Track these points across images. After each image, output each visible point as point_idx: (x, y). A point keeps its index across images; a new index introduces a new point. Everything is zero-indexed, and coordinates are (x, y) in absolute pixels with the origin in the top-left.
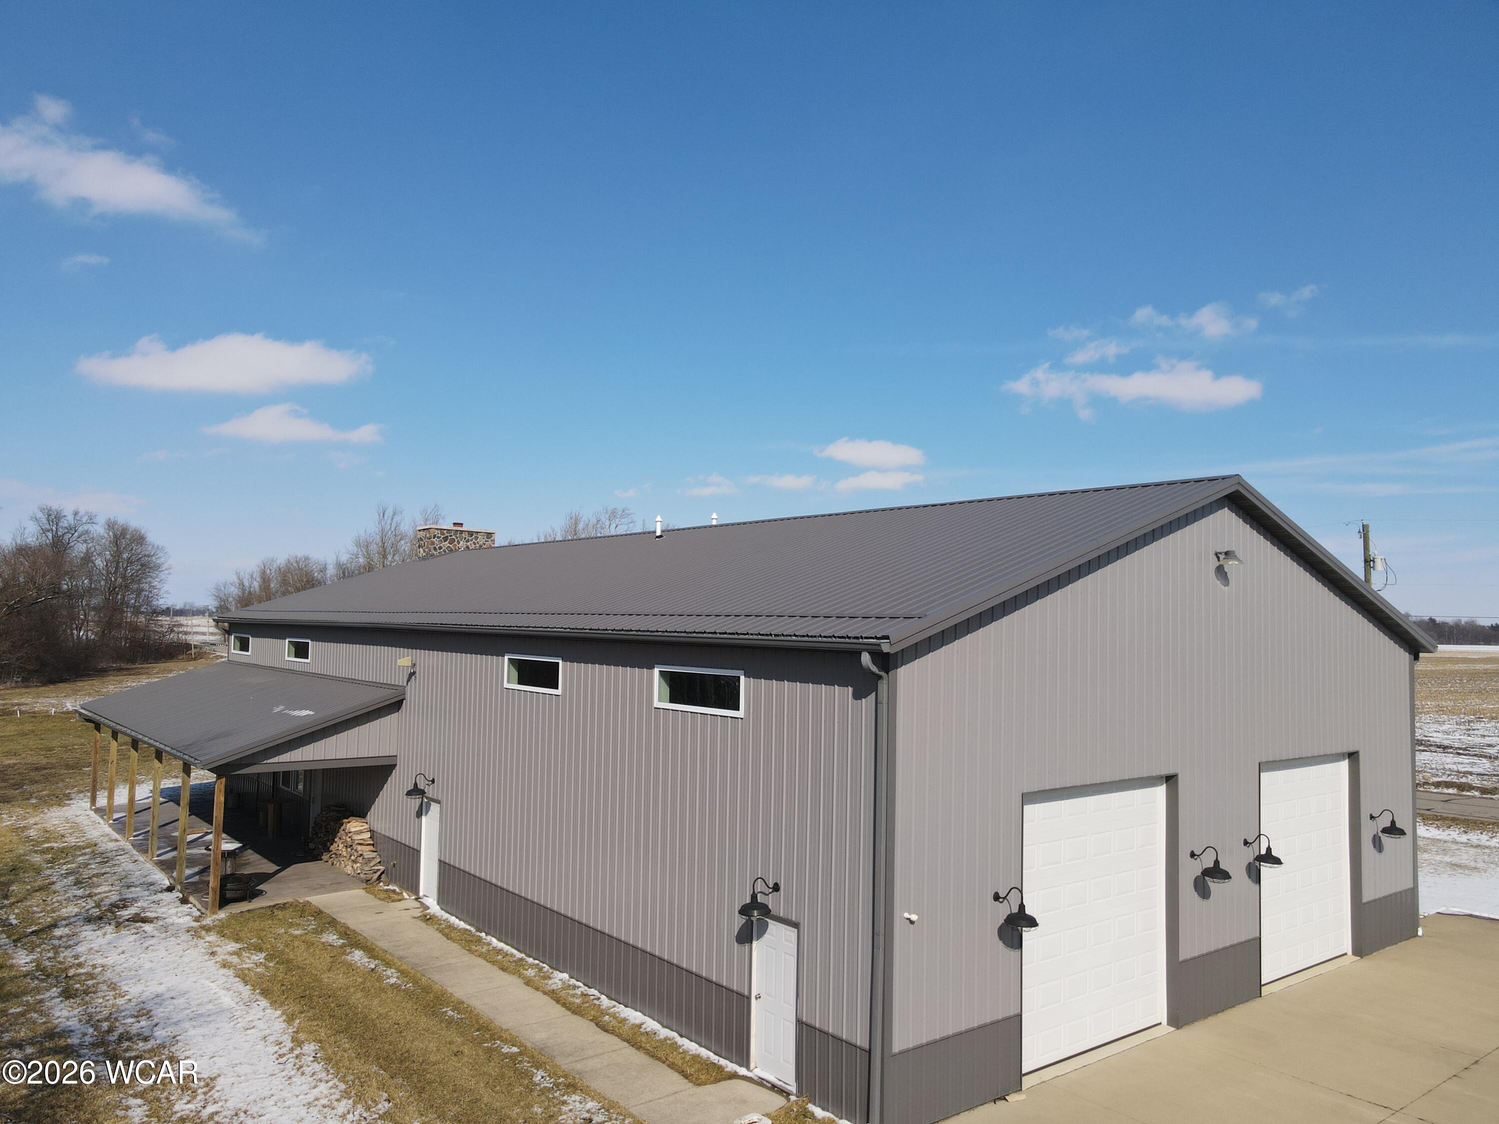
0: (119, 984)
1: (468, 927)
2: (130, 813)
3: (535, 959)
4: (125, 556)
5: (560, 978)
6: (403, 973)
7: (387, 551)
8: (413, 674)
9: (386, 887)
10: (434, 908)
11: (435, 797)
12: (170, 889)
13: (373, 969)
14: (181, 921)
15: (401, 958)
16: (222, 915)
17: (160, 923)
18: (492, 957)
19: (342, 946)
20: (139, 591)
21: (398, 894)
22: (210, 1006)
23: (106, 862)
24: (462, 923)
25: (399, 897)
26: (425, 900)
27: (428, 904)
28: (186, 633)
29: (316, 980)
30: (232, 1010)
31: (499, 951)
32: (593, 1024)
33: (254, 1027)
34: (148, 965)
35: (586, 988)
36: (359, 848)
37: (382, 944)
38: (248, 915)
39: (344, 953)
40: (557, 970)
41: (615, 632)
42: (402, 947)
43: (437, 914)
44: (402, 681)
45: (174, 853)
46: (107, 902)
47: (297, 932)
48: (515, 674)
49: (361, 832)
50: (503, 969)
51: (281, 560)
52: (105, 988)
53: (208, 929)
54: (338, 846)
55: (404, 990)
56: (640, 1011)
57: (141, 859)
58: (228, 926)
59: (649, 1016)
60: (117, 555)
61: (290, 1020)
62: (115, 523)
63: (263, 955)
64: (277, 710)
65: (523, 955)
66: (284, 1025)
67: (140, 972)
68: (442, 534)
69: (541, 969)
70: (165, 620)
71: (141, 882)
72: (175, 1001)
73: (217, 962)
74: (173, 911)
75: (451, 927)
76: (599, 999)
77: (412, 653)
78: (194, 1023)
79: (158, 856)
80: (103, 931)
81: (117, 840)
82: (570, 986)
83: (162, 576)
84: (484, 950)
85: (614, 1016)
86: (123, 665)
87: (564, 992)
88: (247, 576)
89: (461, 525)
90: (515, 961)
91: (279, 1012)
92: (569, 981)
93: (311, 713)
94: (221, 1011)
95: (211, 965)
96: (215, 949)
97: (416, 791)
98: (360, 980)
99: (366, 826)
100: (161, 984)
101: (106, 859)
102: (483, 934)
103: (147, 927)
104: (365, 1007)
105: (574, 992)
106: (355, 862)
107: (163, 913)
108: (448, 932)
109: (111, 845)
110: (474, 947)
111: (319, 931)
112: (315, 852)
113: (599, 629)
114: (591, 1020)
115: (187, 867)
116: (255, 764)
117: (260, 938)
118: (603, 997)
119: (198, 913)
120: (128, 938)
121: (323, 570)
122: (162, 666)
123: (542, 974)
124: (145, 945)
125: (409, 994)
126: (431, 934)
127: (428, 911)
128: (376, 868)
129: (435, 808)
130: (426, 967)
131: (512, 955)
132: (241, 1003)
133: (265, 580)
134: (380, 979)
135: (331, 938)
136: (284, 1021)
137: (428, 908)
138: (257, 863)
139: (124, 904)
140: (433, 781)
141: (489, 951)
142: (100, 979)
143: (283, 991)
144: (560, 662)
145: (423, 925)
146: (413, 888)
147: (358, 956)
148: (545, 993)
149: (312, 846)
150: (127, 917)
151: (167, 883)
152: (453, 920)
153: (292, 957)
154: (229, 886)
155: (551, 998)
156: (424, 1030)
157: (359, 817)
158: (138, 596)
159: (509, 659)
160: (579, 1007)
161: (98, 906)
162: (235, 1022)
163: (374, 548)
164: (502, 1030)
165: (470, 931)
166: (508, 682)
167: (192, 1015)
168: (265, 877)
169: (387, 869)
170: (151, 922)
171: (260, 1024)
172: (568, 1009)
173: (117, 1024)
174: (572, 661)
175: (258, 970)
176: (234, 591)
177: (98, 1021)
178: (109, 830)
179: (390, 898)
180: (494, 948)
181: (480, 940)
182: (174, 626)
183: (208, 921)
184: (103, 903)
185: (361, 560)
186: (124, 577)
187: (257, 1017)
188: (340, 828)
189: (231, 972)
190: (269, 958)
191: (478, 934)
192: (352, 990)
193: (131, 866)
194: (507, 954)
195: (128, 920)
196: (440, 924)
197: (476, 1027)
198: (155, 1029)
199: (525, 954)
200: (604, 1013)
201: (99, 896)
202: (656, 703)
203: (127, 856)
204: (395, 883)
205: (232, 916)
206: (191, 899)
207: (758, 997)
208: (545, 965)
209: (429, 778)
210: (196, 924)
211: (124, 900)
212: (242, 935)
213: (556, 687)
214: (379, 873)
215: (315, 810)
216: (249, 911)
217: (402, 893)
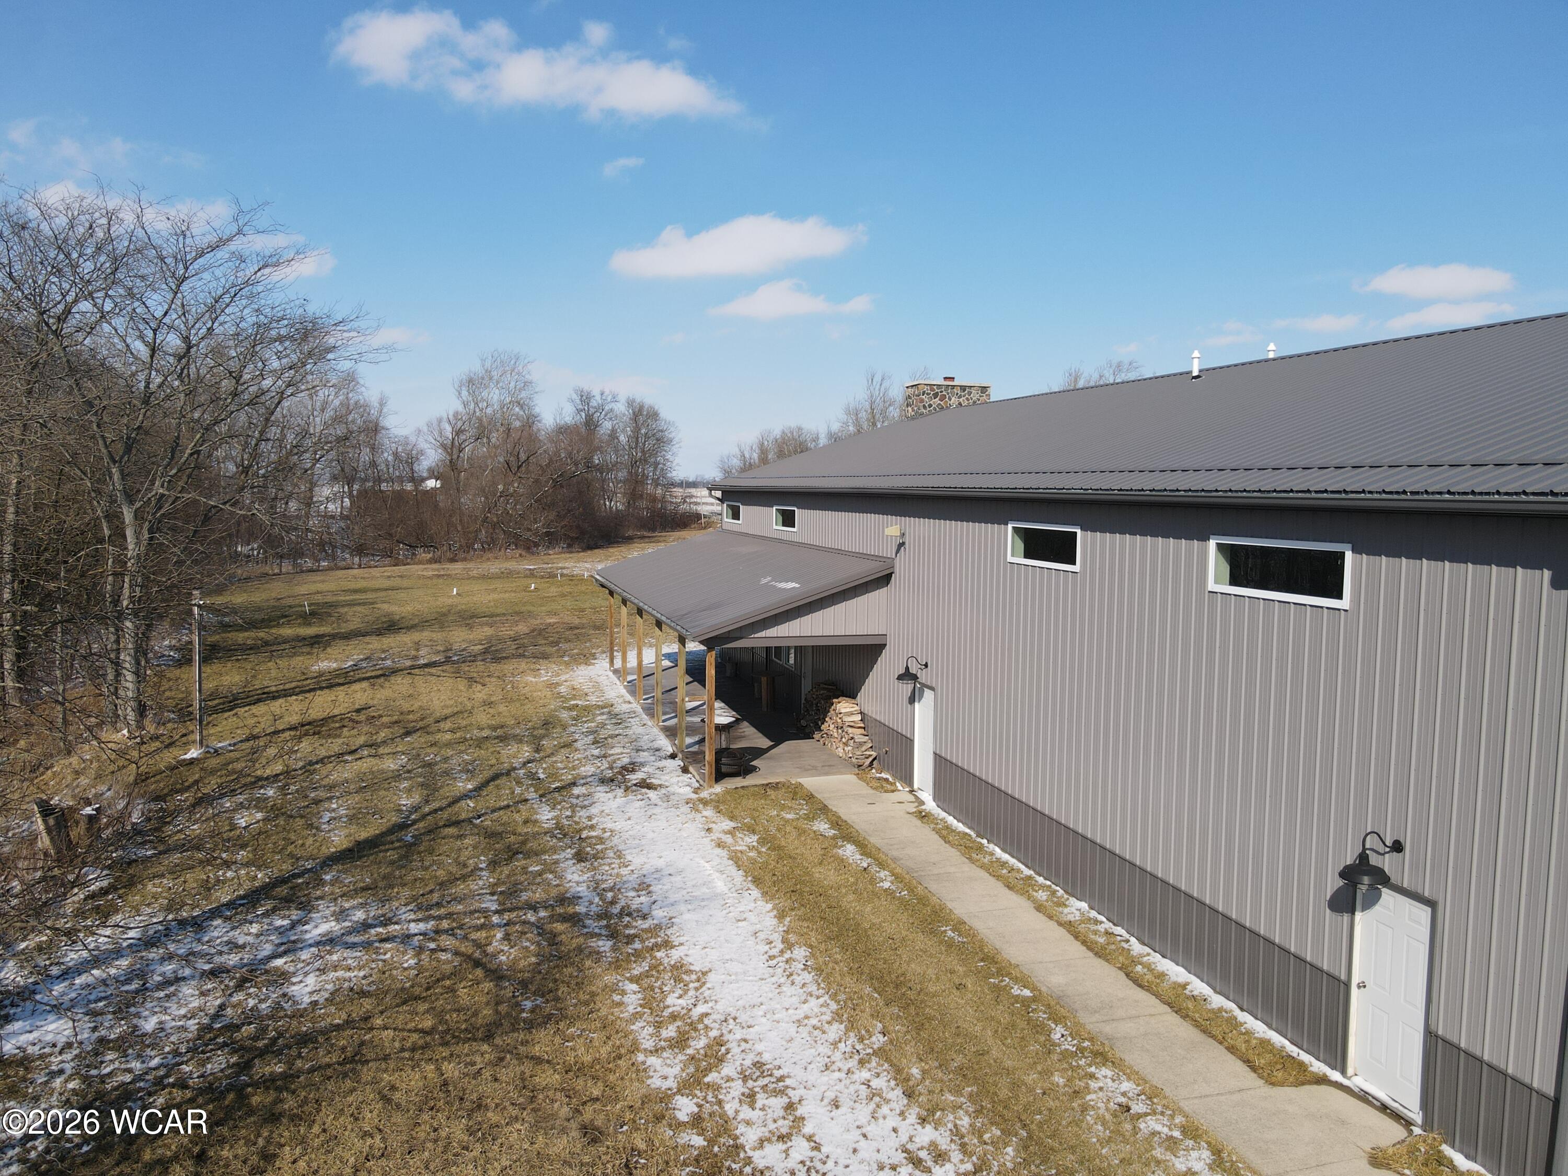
0: (624, 853)
1: (968, 831)
2: (639, 676)
3: (1046, 879)
4: (643, 431)
5: (1077, 907)
6: (897, 877)
7: (877, 417)
8: (902, 545)
9: (878, 775)
10: (930, 805)
11: (929, 683)
12: (673, 756)
13: (865, 869)
14: (682, 791)
15: (894, 860)
16: (718, 789)
17: (663, 791)
18: (994, 869)
19: (834, 838)
20: (656, 464)
21: (891, 784)
22: (704, 890)
23: (620, 724)
24: (960, 825)
25: (893, 788)
26: (919, 794)
27: (923, 798)
28: (696, 504)
29: (808, 874)
30: (725, 897)
31: (1004, 864)
32: (1122, 975)
33: (745, 919)
34: (650, 835)
35: (1111, 924)
36: (850, 730)
37: (874, 840)
38: (742, 792)
39: (836, 846)
40: (1073, 896)
41: (1154, 493)
42: (896, 846)
43: (933, 812)
44: (891, 553)
45: (675, 721)
46: (619, 764)
47: (790, 816)
48: (1020, 546)
49: (852, 714)
50: (1009, 887)
51: (777, 432)
52: (612, 855)
53: (705, 802)
54: (829, 726)
55: (899, 898)
56: (1183, 966)
57: (650, 723)
58: (724, 802)
59: (1195, 975)
60: (637, 430)
61: (781, 917)
62: (634, 401)
63: (756, 838)
64: (764, 581)
65: (1032, 872)
66: (775, 921)
67: (643, 842)
68: (932, 390)
69: (1054, 893)
70: (678, 492)
71: (648, 746)
72: (672, 878)
73: (712, 840)
74: (675, 780)
75: (948, 828)
76: (1128, 941)
77: (901, 521)
78: (690, 907)
79: (664, 721)
80: (614, 793)
81: (630, 703)
82: (1090, 919)
83: (674, 449)
84: (986, 860)
85: (1149, 967)
86: (646, 534)
87: (1083, 925)
88: (748, 448)
89: (952, 379)
90: (1022, 879)
91: (770, 906)
92: (1089, 912)
93: (797, 585)
94: (715, 896)
95: (707, 843)
96: (711, 826)
97: (907, 676)
98: (852, 880)
99: (857, 708)
100: (661, 857)
101: (618, 719)
102: (985, 841)
103: (652, 794)
104: (857, 913)
105: (1095, 927)
106: (846, 744)
107: (666, 781)
108: (945, 833)
109: (625, 707)
110: (974, 855)
111: (810, 818)
112: (807, 731)
113: (1132, 490)
114: (1120, 968)
115: (688, 735)
116: (742, 638)
117: (753, 818)
118: (1133, 940)
119: (697, 785)
120: (634, 805)
121: (816, 439)
122: (677, 534)
123: (1055, 899)
124: (649, 813)
125: (904, 904)
126: (926, 833)
127: (923, 807)
128: (868, 753)
129: (928, 694)
130: (923, 874)
131: (1019, 871)
132: (733, 890)
133: (763, 452)
134: (873, 881)
135: (822, 826)
136: (775, 917)
137: (922, 803)
138: (752, 737)
139: (631, 768)
140: (926, 665)
141: (992, 862)
142: (609, 844)
143: (774, 883)
144: (1079, 531)
145: (918, 823)
146: (908, 778)
147: (849, 851)
148: (1060, 924)
149: (803, 723)
150: (635, 782)
151: (670, 750)
152: (951, 820)
153: (783, 844)
154: (724, 760)
155: (1069, 932)
156: (921, 950)
157: (850, 697)
158: (655, 468)
159: (1014, 528)
160: (1103, 948)
161: (611, 768)
162: (727, 911)
163: (863, 415)
164: (1010, 964)
165: (970, 835)
166: (1013, 555)
167: (687, 897)
168: (759, 753)
169: (879, 755)
170: (656, 789)
171: (752, 917)
172: (1090, 949)
173: (620, 896)
174: (1094, 530)
175: (750, 854)
176: (736, 463)
177: (604, 890)
178: (623, 691)
179: (882, 787)
180: (998, 860)
181: (980, 848)
182: (686, 497)
183: (705, 794)
184: (615, 765)
185: (851, 428)
186: (643, 452)
187: (749, 908)
188: (830, 707)
189: (724, 853)
190: (762, 842)
191: (979, 840)
192: (844, 891)
193: (640, 730)
194: (1012, 870)
195: (635, 785)
196: (937, 824)
197: (981, 955)
198: (654, 907)
199: (1034, 871)
200: (1135, 961)
201: (612, 758)
202: (1211, 586)
203: (638, 719)
204: (888, 771)
205: (728, 792)
206: (691, 769)
207: (1362, 985)
208: (1058, 888)
209: (922, 659)
210: (694, 796)
211: (633, 764)
212: (736, 812)
213: (1073, 562)
214: (871, 759)
215: (806, 686)
216: (743, 787)
217: (895, 783)
